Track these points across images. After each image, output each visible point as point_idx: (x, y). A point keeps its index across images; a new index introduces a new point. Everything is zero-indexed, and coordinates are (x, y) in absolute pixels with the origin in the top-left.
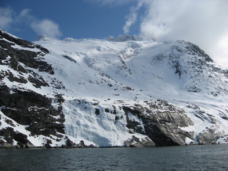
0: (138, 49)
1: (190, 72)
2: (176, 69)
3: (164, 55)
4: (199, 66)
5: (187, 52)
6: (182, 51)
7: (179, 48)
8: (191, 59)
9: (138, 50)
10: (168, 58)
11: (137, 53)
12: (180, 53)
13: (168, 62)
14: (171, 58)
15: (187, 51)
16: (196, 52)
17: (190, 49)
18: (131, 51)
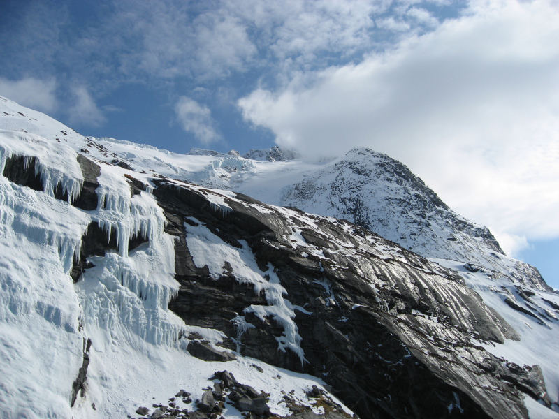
0: (242, 172)
1: (397, 223)
2: (354, 217)
3: (318, 184)
4: (417, 212)
5: (382, 176)
6: (367, 172)
7: (358, 166)
8: (395, 191)
9: (241, 175)
10: (328, 192)
11: (239, 182)
12: (362, 178)
13: (330, 201)
14: (337, 192)
15: (382, 173)
16: (404, 177)
17: (388, 169)
18: (223, 176)
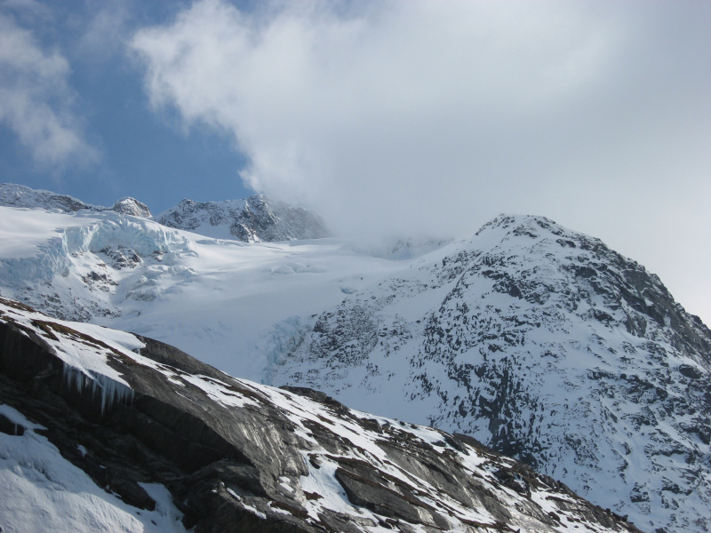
0: (153, 268)
1: (621, 452)
2: (492, 427)
3: (386, 318)
4: (687, 420)
5: (583, 306)
6: (539, 290)
7: (511, 271)
8: (621, 354)
9: (151, 276)
10: (415, 346)
11: (143, 297)
12: (523, 307)
13: (418, 372)
14: (444, 347)
15: (583, 295)
16: (650, 311)
17: (603, 285)
18: (95, 276)
